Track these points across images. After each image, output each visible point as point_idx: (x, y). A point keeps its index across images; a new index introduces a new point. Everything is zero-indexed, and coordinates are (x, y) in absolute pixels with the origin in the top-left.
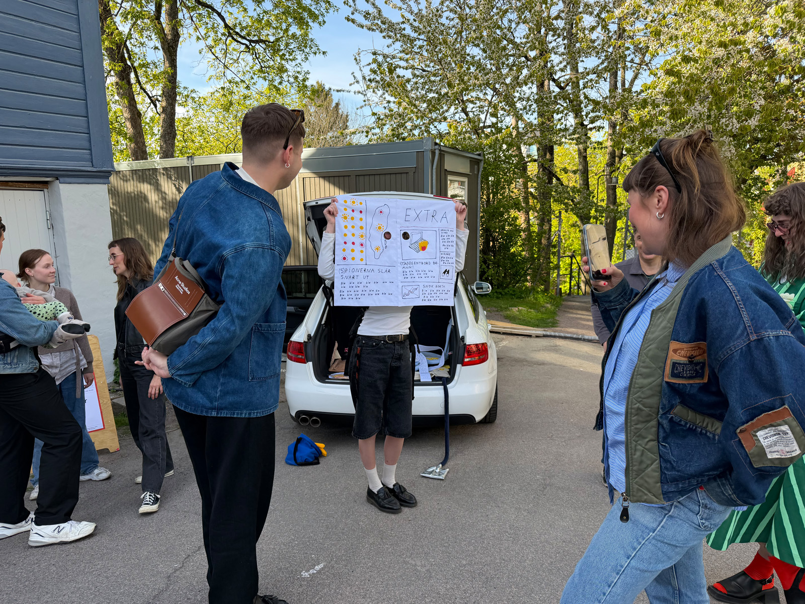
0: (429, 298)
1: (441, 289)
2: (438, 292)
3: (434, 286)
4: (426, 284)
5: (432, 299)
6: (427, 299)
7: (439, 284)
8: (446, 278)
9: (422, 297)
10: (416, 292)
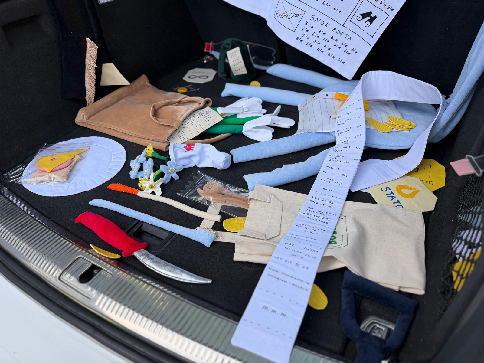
0: (311, 41)
1: (341, 39)
2: (333, 42)
3: (330, 28)
4: (318, 15)
5: (316, 46)
6: (305, 41)
7: (342, 29)
8: (363, 27)
9: (299, 33)
10: (295, 20)
